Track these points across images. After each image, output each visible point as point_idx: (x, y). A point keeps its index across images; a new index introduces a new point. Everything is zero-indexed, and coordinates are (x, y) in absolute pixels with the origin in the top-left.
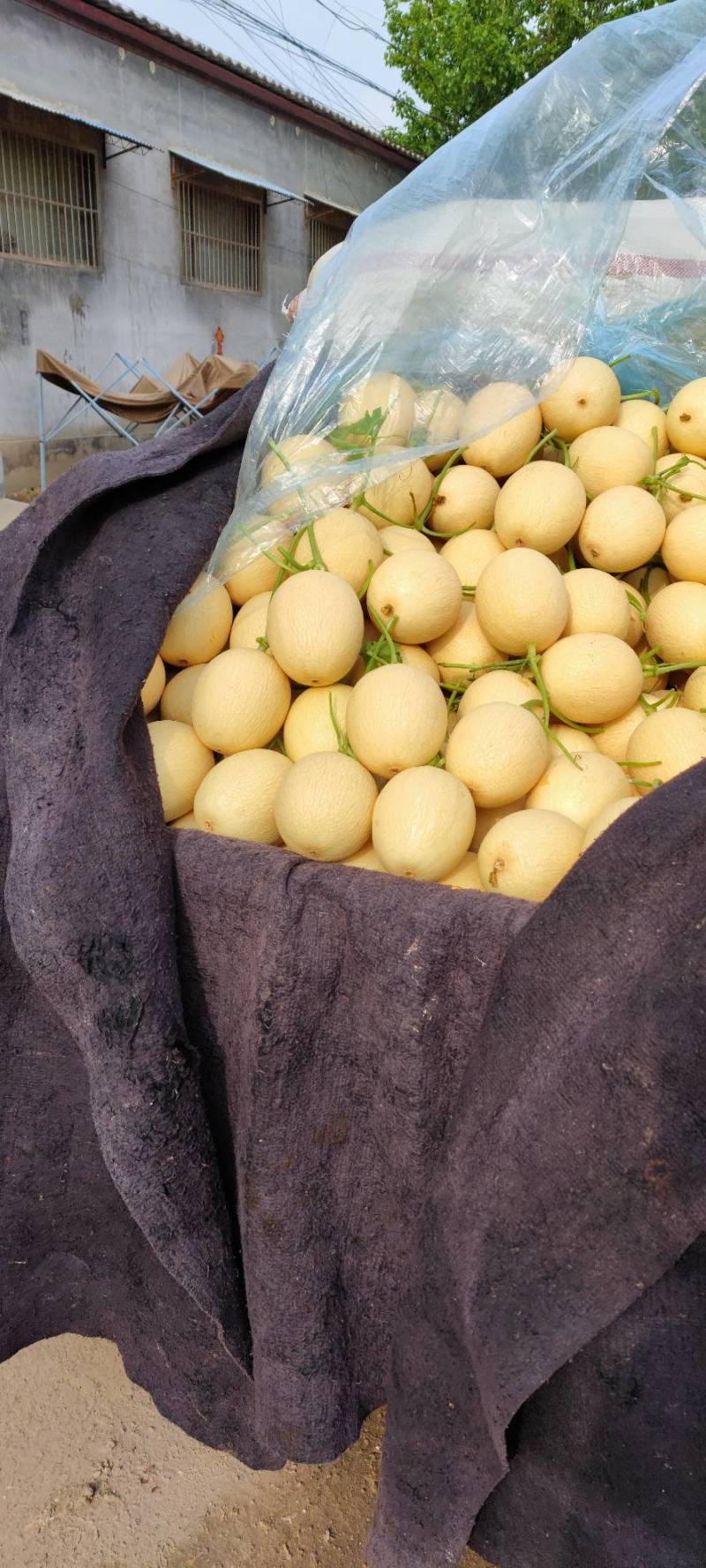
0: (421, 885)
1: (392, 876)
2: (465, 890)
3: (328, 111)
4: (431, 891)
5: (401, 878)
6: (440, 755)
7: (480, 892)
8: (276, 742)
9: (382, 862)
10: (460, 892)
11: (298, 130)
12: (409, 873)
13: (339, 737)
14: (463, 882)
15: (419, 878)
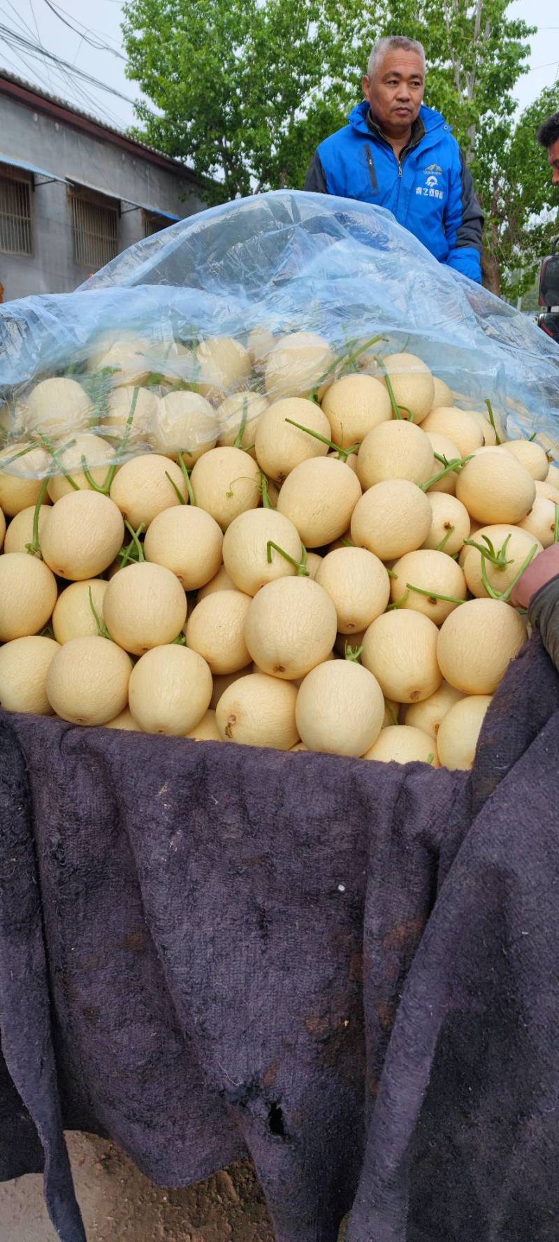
0: (171, 739)
1: (147, 734)
2: (207, 741)
3: (81, 112)
4: (179, 744)
5: (155, 735)
6: (182, 634)
7: (217, 742)
8: (47, 629)
9: (138, 723)
10: (203, 743)
11: (57, 125)
12: (161, 731)
13: (98, 623)
14: (205, 735)
15: (169, 734)
